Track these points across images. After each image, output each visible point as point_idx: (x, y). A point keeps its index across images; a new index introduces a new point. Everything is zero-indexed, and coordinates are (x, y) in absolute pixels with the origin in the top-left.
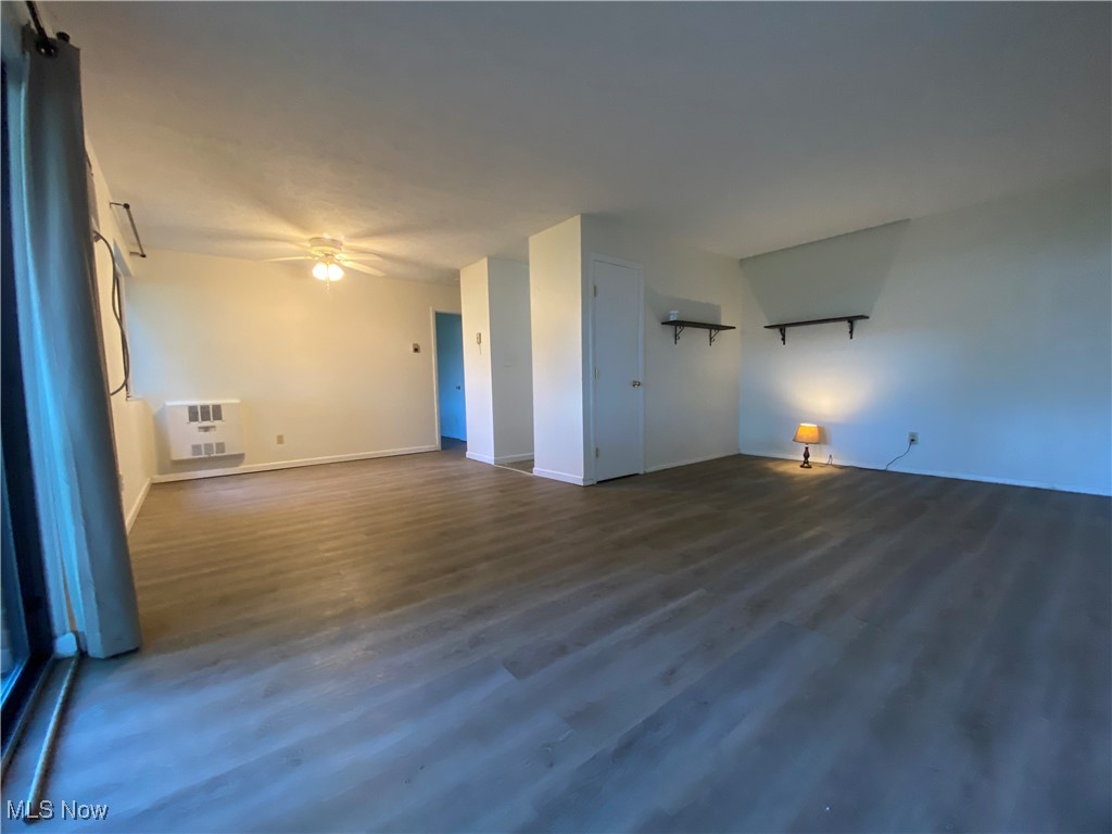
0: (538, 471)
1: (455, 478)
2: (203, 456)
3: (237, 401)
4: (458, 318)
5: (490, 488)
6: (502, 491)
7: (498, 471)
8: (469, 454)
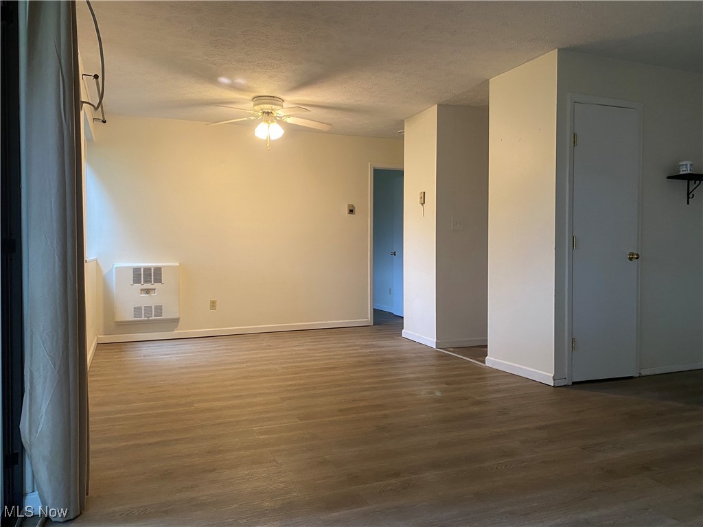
0: (492, 361)
1: (390, 361)
2: (143, 318)
3: (177, 264)
4: (400, 174)
5: (432, 377)
6: (447, 383)
7: (441, 357)
8: (406, 333)
